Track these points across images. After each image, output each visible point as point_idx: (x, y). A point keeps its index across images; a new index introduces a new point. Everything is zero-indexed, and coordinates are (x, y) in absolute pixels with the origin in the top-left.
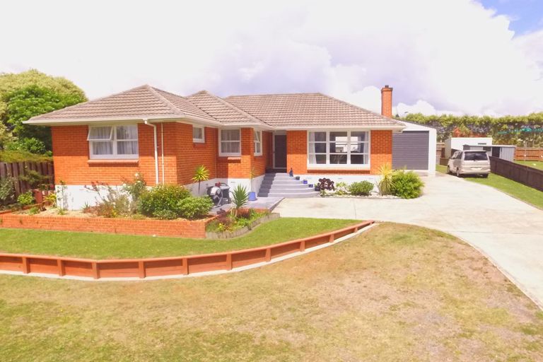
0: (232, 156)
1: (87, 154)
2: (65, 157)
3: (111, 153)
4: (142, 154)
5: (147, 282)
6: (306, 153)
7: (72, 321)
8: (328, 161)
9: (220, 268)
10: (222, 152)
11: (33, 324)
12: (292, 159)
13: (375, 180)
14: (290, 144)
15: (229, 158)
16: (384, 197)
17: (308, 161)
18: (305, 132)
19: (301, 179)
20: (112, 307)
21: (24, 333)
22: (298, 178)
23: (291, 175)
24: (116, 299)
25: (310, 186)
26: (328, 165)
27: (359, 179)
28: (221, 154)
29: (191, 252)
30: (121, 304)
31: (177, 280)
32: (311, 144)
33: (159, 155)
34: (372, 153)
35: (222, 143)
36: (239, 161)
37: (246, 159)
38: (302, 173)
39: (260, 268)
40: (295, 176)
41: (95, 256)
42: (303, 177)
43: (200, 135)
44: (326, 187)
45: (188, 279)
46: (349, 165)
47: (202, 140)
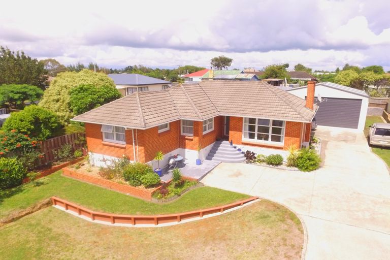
0: (189, 136)
1: (101, 138)
2: (92, 138)
3: (114, 139)
4: (127, 143)
5: (114, 227)
6: (241, 131)
7: (71, 251)
8: (256, 138)
9: (152, 223)
10: (184, 132)
12: (232, 134)
13: (285, 155)
14: (232, 125)
15: (186, 137)
16: (289, 168)
17: (243, 136)
18: (242, 118)
19: (237, 148)
20: (90, 244)
21: (51, 255)
22: (235, 147)
23: (231, 144)
24: (94, 239)
25: (243, 153)
26: (255, 141)
27: (275, 152)
28: (182, 134)
30: (95, 242)
31: (128, 228)
32: (245, 126)
33: (135, 145)
34: (285, 136)
35: (183, 127)
36: (192, 140)
37: (196, 139)
38: (239, 144)
39: (172, 226)
40: (234, 145)
41: (94, 208)
42: (239, 146)
43: (166, 126)
44: (250, 157)
45: (133, 228)
46: (269, 142)
47: (168, 129)
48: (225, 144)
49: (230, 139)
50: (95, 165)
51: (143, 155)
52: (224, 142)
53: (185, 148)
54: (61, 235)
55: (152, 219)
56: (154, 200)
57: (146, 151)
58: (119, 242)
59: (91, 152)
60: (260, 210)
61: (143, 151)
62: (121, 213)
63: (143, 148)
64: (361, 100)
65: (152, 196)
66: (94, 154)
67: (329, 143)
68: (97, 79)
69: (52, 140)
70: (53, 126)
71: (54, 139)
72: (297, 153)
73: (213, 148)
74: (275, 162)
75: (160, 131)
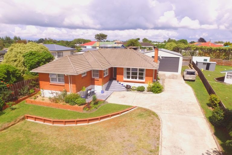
0: (96, 78)
1: (49, 81)
2: (43, 82)
3: (57, 81)
4: (65, 83)
5: (66, 127)
6: (123, 75)
7: (47, 139)
8: (131, 78)
9: (86, 123)
10: (93, 76)
11: (38, 139)
12: (118, 77)
13: (146, 86)
14: (118, 71)
15: (95, 79)
16: (148, 92)
17: (124, 78)
18: (123, 68)
19: (121, 84)
20: (56, 135)
21: (36, 142)
22: (120, 83)
23: (118, 82)
24: (57, 133)
25: (124, 86)
26: (130, 79)
27: (141, 85)
29: (78, 118)
30: (58, 134)
31: (73, 126)
32: (125, 72)
33: (71, 84)
34: (146, 76)
35: (93, 74)
36: (98, 80)
37: (101, 80)
38: (122, 82)
39: (96, 123)
40: (119, 82)
41: (52, 118)
42: (122, 83)
43: (85, 73)
44: (128, 88)
45: (76, 126)
46: (138, 80)
47: (86, 75)
48: (114, 82)
49: (117, 79)
50: (45, 96)
51: (75, 89)
52: (114, 81)
53: (94, 85)
54: (38, 133)
55: (86, 120)
56: (85, 112)
57: (76, 87)
58: (72, 133)
59: (43, 89)
60: (138, 112)
61: (75, 87)
62: (69, 119)
63: (75, 85)
64: (179, 58)
65: (83, 109)
66: (45, 90)
67: (165, 79)
68: (39, 48)
69: (17, 84)
70: (17, 75)
71: (18, 83)
72: (152, 84)
73: (108, 85)
74: (141, 90)
75: (83, 76)
